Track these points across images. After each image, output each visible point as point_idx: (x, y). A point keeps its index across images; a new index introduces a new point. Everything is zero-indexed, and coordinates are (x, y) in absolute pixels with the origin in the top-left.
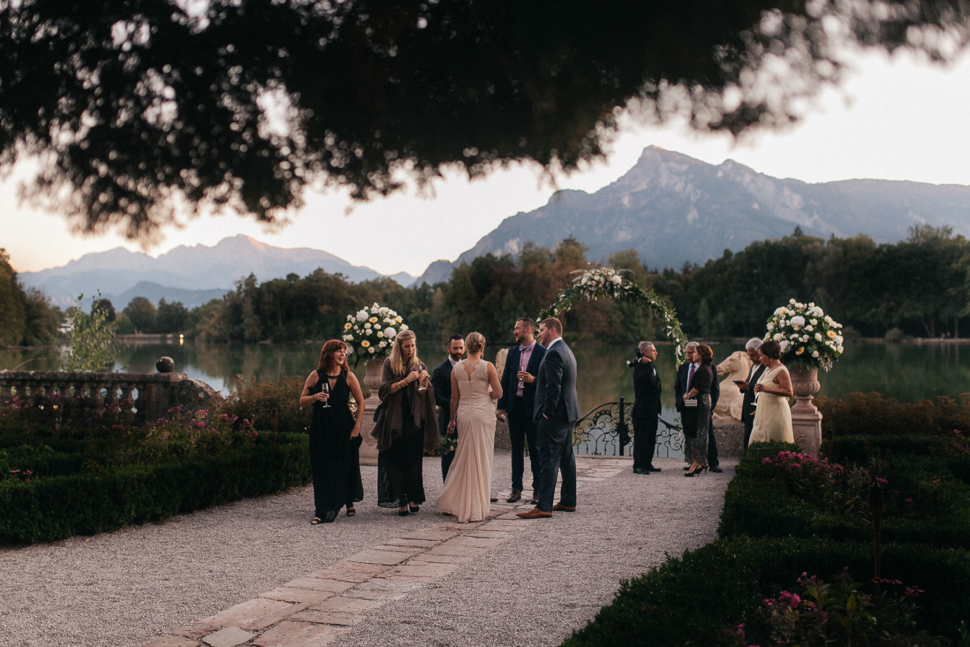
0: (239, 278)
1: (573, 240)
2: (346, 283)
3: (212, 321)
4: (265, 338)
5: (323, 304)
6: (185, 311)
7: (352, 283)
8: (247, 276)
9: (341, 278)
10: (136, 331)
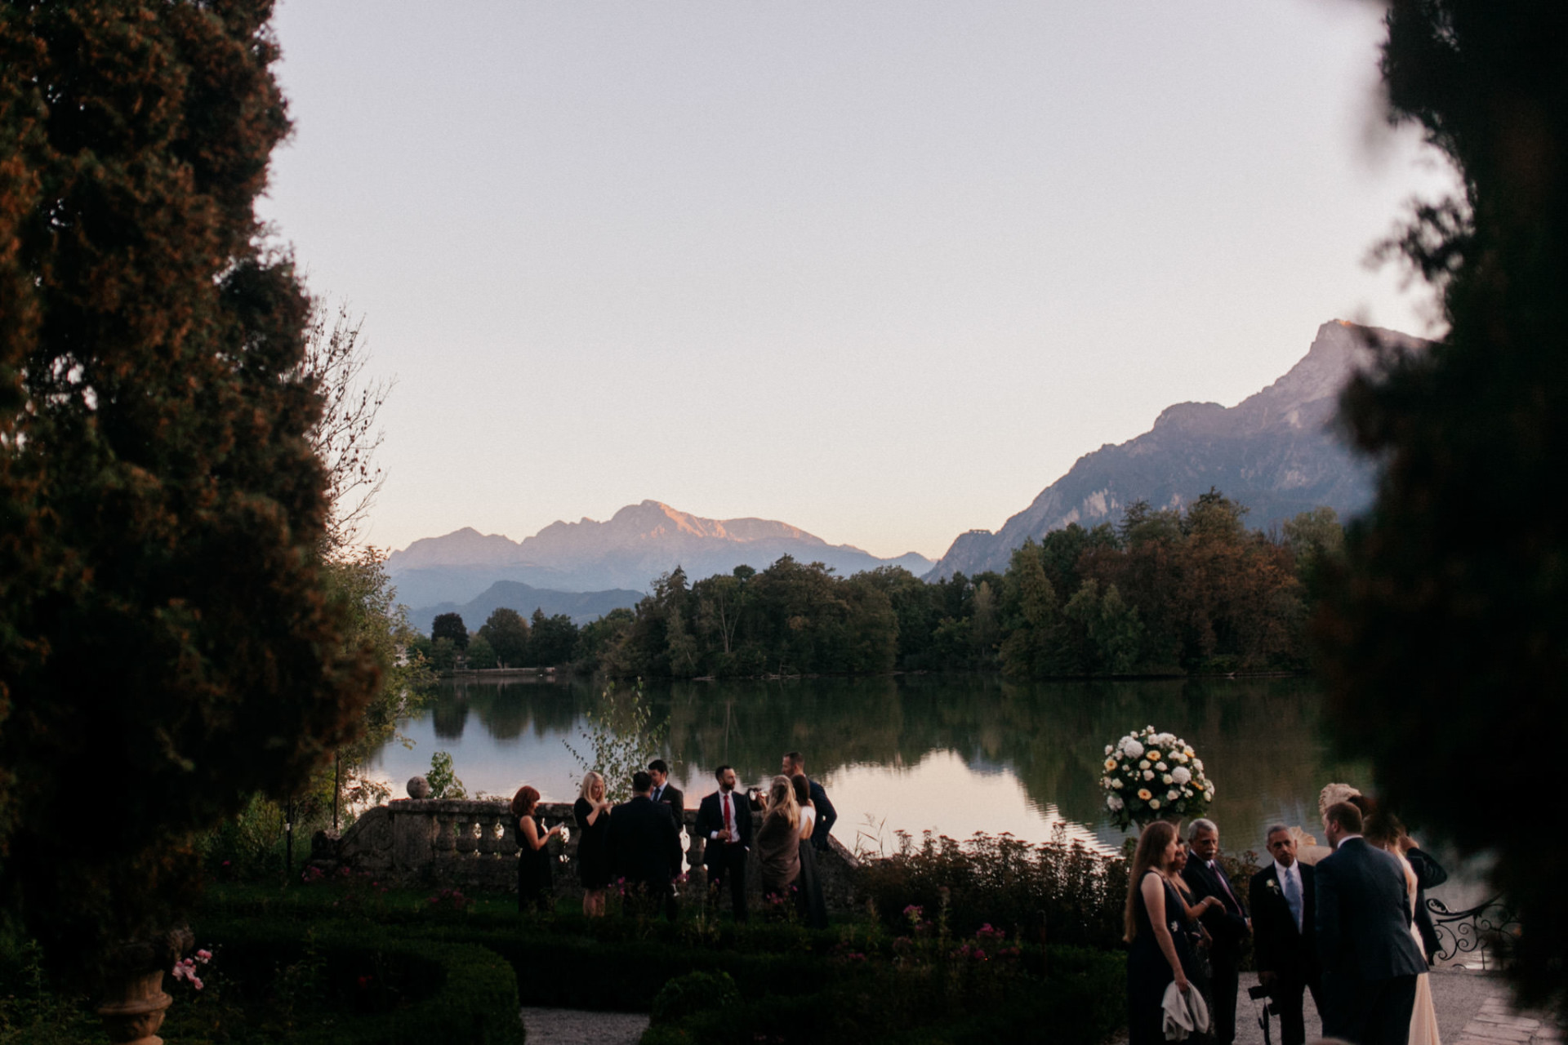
0: (658, 577)
1: (1218, 496)
2: (831, 578)
3: (619, 647)
4: (705, 673)
5: (794, 615)
6: (572, 629)
7: (840, 578)
8: (671, 572)
9: (822, 572)
10: (499, 664)
